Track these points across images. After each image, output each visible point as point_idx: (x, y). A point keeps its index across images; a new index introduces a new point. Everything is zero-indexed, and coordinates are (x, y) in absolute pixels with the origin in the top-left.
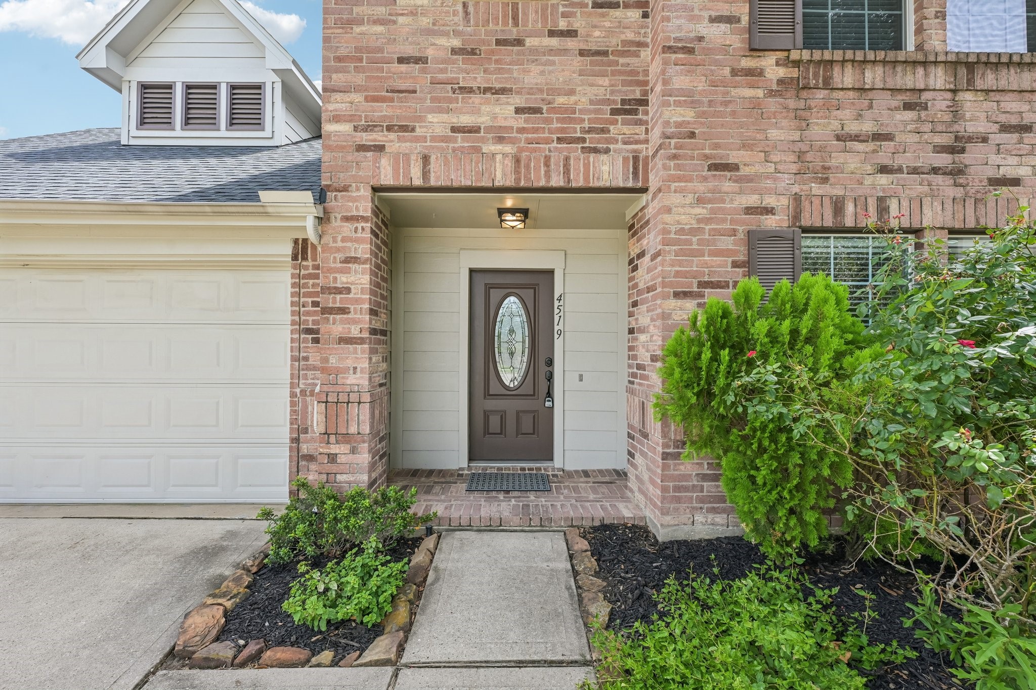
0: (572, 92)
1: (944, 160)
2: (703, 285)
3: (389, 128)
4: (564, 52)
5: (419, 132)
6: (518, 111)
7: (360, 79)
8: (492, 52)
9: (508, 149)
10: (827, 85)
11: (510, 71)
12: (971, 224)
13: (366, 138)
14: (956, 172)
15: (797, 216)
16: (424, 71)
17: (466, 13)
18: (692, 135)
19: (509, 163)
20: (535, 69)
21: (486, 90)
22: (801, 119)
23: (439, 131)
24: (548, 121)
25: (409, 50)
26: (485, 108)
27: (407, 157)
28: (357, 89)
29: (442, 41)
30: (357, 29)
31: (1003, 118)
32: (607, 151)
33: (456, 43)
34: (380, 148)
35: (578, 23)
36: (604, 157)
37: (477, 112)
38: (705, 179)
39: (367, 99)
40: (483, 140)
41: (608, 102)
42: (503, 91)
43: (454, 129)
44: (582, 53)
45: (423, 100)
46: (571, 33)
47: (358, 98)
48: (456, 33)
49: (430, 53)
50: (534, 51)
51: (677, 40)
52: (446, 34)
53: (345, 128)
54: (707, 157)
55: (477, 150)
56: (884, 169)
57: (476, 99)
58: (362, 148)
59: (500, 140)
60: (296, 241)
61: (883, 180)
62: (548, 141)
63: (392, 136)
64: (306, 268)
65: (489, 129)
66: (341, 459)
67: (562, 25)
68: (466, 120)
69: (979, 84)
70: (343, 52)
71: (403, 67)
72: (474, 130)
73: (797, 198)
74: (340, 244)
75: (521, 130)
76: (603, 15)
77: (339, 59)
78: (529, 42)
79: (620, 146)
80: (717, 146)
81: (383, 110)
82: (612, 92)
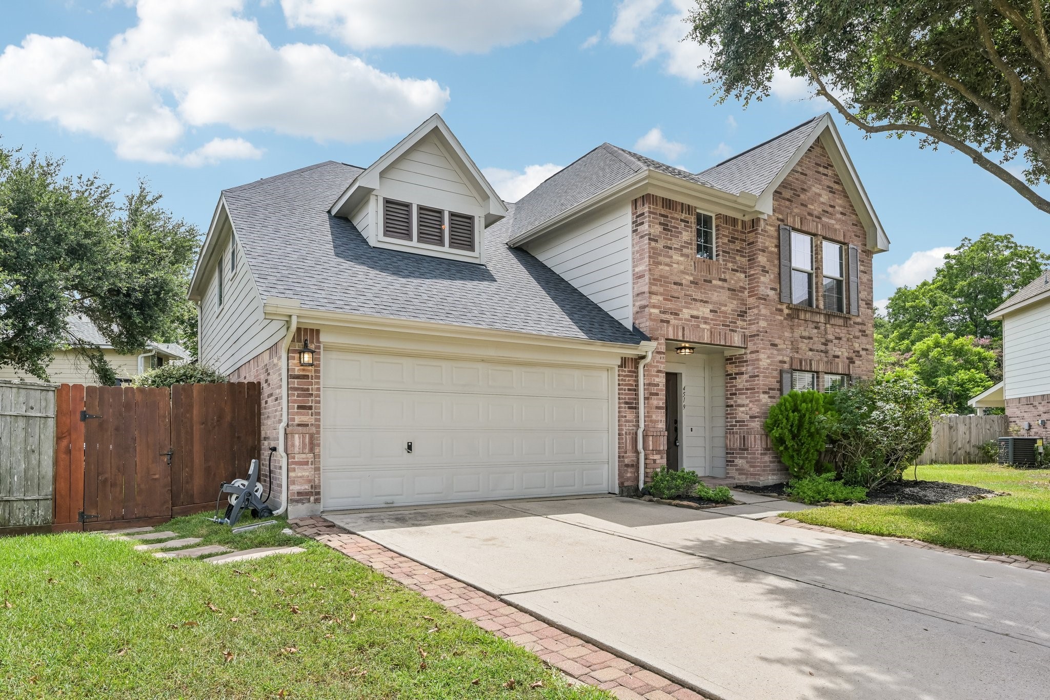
0: (726, 306)
1: (823, 348)
2: (770, 389)
3: (671, 313)
4: (723, 288)
5: (681, 316)
6: (711, 311)
7: (661, 290)
8: (702, 284)
9: (708, 327)
10: (798, 318)
11: (708, 294)
12: (829, 371)
13: (664, 317)
14: (826, 352)
15: (791, 365)
16: (682, 289)
17: (695, 267)
18: (766, 332)
19: (709, 333)
20: (716, 294)
21: (701, 301)
22: (792, 328)
23: (688, 317)
24: (719, 317)
25: (677, 280)
26: (701, 309)
27: (677, 326)
28: (661, 294)
29: (687, 277)
30: (661, 267)
31: (836, 334)
32: (736, 331)
33: (691, 278)
34: (668, 322)
35: (727, 277)
36: (735, 334)
37: (698, 310)
38: (769, 349)
39: (665, 299)
40: (700, 322)
41: (736, 311)
42: (706, 302)
43: (692, 317)
44: (729, 289)
45: (682, 302)
46: (725, 280)
47: (661, 298)
48: (692, 274)
49: (684, 282)
50: (715, 286)
51: (762, 295)
52: (688, 274)
53: (656, 311)
54: (770, 341)
55: (698, 326)
56: (811, 350)
57: (698, 304)
58: (662, 321)
59: (705, 323)
60: (622, 358)
61: (811, 353)
62: (719, 325)
63: (672, 317)
64: (625, 371)
65: (703, 318)
66: (658, 462)
67: (723, 277)
68: (695, 313)
69: (831, 323)
70: (656, 277)
71: (675, 287)
72: (697, 317)
73: (791, 358)
74: (655, 364)
75: (712, 320)
76: (734, 274)
77: (654, 279)
78: (714, 282)
79: (739, 329)
80: (772, 337)
81: (669, 305)
82: (737, 307)
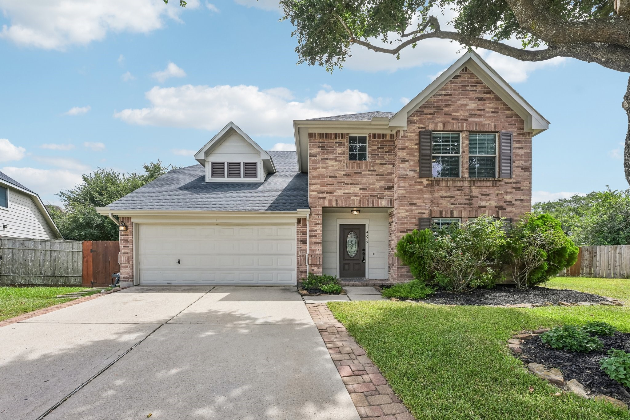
0: (374, 185)
1: (467, 202)
2: (408, 230)
3: (327, 193)
4: (372, 175)
5: (334, 194)
6: (360, 189)
7: (319, 182)
8: (353, 175)
9: (358, 198)
10: (438, 185)
11: (358, 180)
12: (474, 216)
13: (321, 195)
14: (470, 205)
15: (430, 215)
16: (336, 180)
17: (347, 166)
18: (405, 197)
19: (358, 201)
20: (365, 179)
21: (352, 184)
22: (432, 193)
23: (340, 194)
24: (368, 191)
25: (332, 175)
26: (352, 188)
27: (332, 200)
28: (319, 184)
29: (341, 173)
30: (318, 170)
31: (482, 193)
32: (383, 198)
33: (344, 173)
34: (325, 198)
35: (376, 168)
36: (382, 200)
37: (349, 189)
38: (408, 206)
39: (321, 186)
40: (352, 196)
41: (384, 187)
42: (356, 184)
43: (344, 193)
44: (377, 175)
45: (336, 186)
46: (374, 171)
47: (319, 186)
48: (344, 171)
49: (337, 175)
50: (365, 175)
51: (401, 175)
52: (341, 171)
53: (315, 193)
54: (409, 201)
55: (350, 198)
56: (452, 204)
57: (349, 186)
58: (319, 198)
59: (356, 196)
60: (298, 218)
61: (452, 206)
62: (368, 196)
63: (328, 195)
64: (300, 225)
65: (353, 193)
66: (315, 270)
67: (372, 168)
68: (347, 191)
69: (476, 185)
70: (314, 175)
71: (330, 179)
72: (350, 193)
73: (431, 211)
75: (361, 194)
76: (383, 166)
77: (313, 177)
78: (363, 173)
79: (387, 197)
80: (411, 199)
81: (326, 189)
82: (385, 185)
